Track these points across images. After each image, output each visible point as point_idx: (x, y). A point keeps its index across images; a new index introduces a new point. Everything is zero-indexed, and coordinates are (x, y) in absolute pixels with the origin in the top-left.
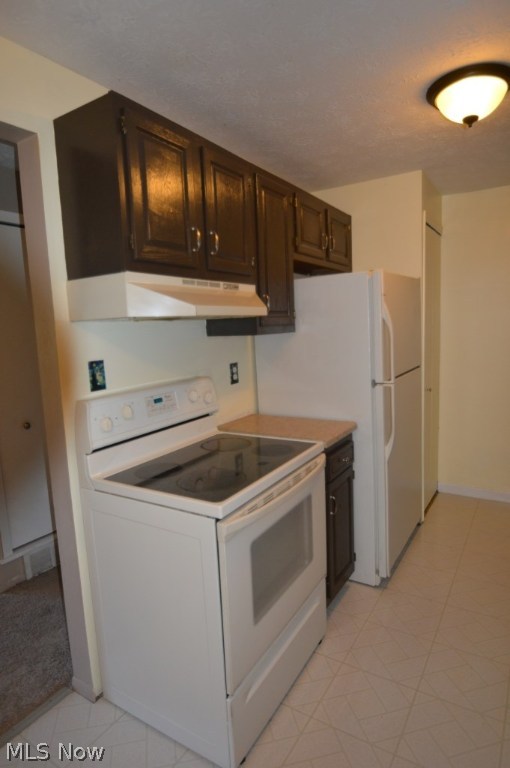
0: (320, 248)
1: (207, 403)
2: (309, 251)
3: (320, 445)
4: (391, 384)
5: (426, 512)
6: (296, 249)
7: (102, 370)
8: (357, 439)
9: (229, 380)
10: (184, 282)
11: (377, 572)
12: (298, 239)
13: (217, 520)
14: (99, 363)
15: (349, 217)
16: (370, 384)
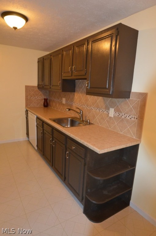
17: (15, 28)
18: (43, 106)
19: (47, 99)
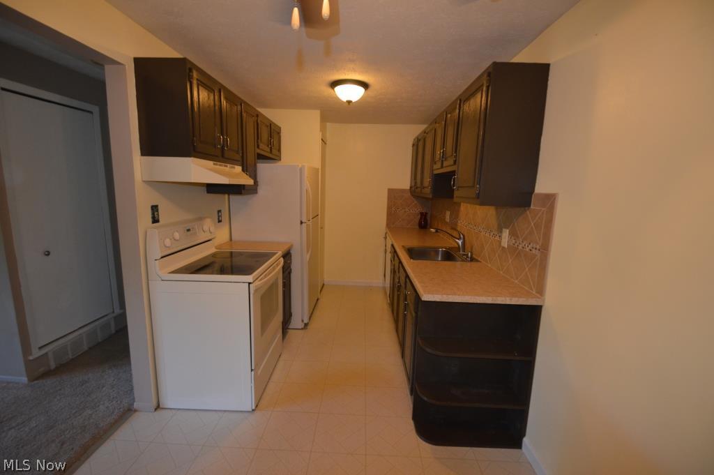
0: (268, 146)
1: (211, 233)
2: (263, 148)
3: (280, 253)
4: (310, 223)
5: (321, 291)
6: (258, 147)
7: (157, 211)
8: (292, 252)
9: (217, 221)
10: (214, 164)
11: (303, 321)
12: (259, 141)
13: (249, 283)
14: (157, 206)
15: (280, 128)
16: (299, 222)
17: (349, 102)
18: (418, 227)
19: (426, 213)
